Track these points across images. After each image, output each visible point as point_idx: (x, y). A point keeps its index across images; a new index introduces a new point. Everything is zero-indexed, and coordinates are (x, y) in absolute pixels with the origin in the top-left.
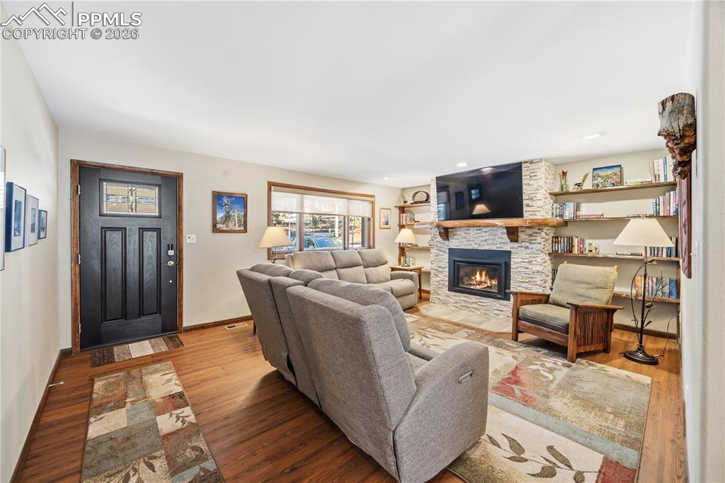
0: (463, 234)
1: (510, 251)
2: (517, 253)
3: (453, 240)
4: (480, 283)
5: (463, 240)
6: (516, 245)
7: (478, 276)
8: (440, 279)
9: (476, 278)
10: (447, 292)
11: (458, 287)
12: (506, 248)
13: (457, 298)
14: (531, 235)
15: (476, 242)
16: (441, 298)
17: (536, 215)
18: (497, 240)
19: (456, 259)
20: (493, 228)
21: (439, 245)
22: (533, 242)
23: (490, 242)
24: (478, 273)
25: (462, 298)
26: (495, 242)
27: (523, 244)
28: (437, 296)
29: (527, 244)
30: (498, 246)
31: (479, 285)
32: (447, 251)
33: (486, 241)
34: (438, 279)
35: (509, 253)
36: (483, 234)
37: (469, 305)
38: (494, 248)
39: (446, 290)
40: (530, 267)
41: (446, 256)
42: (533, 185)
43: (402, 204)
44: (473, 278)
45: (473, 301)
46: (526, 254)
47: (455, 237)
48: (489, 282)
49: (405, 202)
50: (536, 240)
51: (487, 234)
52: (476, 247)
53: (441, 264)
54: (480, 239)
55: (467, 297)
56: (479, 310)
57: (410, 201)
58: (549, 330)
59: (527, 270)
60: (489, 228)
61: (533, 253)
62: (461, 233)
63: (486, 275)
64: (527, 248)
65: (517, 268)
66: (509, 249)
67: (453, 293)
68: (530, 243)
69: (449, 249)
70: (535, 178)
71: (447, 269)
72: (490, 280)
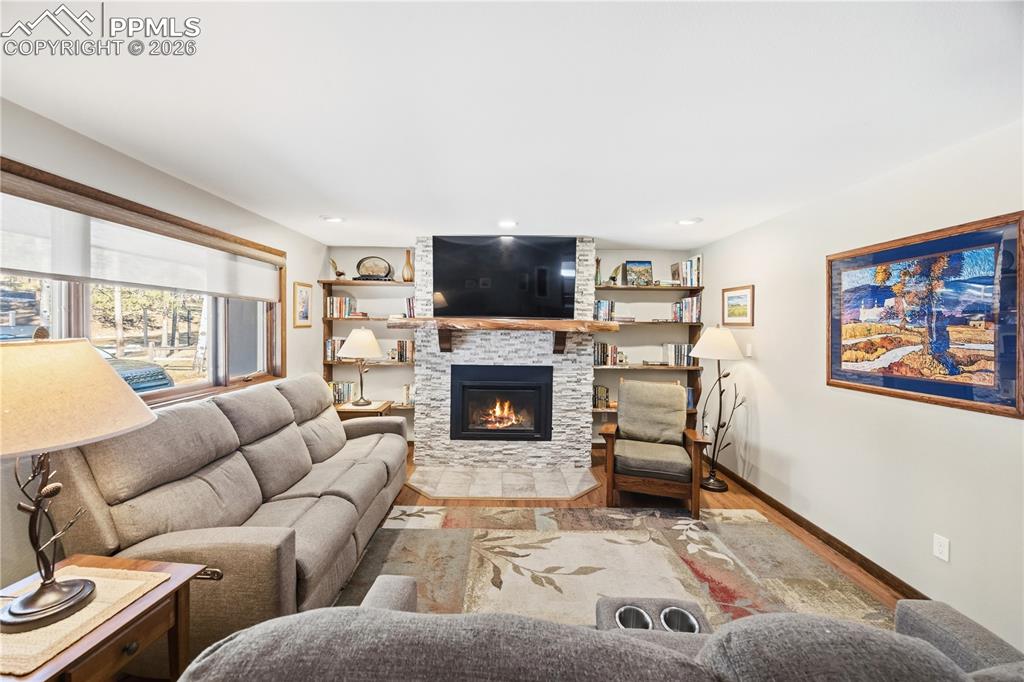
0: (478, 340)
1: (552, 367)
2: (561, 369)
3: (459, 351)
4: (501, 420)
5: (479, 351)
6: (560, 357)
7: (498, 410)
8: (433, 420)
9: (494, 412)
10: (448, 441)
11: (468, 430)
12: (546, 362)
13: (468, 450)
14: (579, 344)
15: (500, 353)
16: (437, 453)
17: (586, 315)
18: (533, 349)
19: (467, 383)
20: (528, 332)
21: (434, 360)
22: (583, 352)
23: (522, 354)
24: (498, 404)
25: (475, 448)
26: (531, 354)
27: (570, 356)
28: (429, 452)
29: (575, 356)
30: (535, 359)
31: (500, 422)
32: (449, 370)
33: (516, 352)
34: (429, 421)
35: (550, 369)
36: (512, 341)
37: (488, 458)
38: (529, 363)
39: (446, 439)
40: (578, 387)
41: (447, 379)
42: (582, 272)
43: (333, 278)
44: (491, 412)
45: (495, 449)
46: (574, 370)
47: (464, 346)
48: (514, 418)
49: (340, 274)
50: (585, 350)
51: (517, 342)
52: (500, 362)
53: (435, 394)
54: (508, 349)
55: (484, 445)
56: (504, 462)
57: (351, 274)
58: (663, 482)
59: (574, 393)
60: (521, 332)
61: (582, 369)
62: (476, 339)
63: (510, 407)
64: (574, 361)
65: (560, 392)
66: (550, 364)
67: (460, 442)
68: (579, 355)
69: (453, 366)
70: (585, 263)
71: (449, 401)
72: (516, 416)
